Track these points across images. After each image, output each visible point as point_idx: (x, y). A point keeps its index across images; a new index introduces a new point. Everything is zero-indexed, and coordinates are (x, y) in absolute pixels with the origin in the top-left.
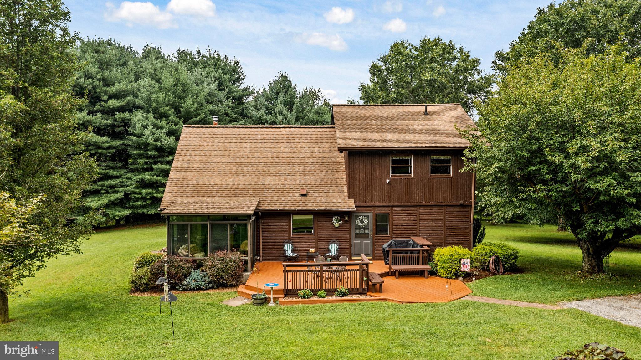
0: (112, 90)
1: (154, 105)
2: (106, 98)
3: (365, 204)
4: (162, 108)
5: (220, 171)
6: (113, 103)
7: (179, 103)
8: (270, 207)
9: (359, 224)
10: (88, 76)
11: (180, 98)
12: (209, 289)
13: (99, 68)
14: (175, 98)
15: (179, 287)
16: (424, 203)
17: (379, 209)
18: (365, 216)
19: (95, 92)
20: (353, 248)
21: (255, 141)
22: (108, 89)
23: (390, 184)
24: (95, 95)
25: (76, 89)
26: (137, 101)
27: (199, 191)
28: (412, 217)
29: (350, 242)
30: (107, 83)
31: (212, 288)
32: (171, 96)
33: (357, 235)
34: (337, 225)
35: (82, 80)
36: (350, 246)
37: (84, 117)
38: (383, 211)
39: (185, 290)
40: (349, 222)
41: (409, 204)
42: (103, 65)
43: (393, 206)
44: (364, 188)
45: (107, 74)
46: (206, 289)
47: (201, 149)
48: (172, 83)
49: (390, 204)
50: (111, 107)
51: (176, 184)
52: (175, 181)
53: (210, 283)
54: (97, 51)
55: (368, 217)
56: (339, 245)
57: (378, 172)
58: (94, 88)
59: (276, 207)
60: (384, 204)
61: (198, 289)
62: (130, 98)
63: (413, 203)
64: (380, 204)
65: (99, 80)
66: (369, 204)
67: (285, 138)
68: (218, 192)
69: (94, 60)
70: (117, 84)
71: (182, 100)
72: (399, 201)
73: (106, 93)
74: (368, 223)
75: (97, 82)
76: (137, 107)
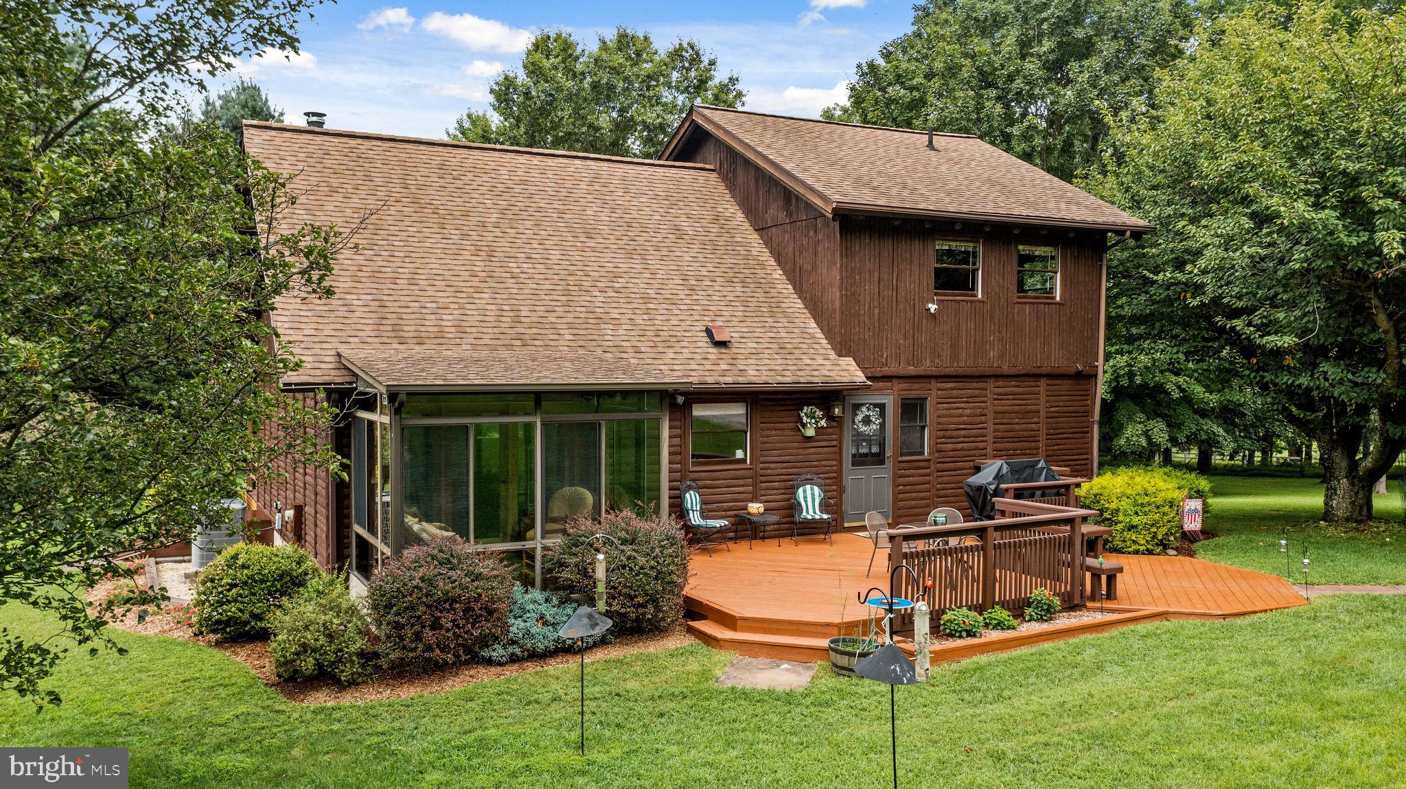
3: (878, 371)
9: (862, 428)
12: (595, 645)
16: (1005, 369)
17: (906, 386)
18: (875, 406)
20: (846, 498)
29: (842, 479)
33: (856, 460)
34: (810, 432)
36: (841, 490)
38: (915, 390)
39: (513, 659)
40: (841, 421)
41: (972, 370)
43: (938, 378)
44: (876, 324)
49: (933, 370)
55: (882, 407)
56: (822, 488)
57: (908, 283)
60: (921, 370)
61: (557, 651)
64: (911, 370)
66: (886, 370)
72: (952, 363)
74: (883, 425)
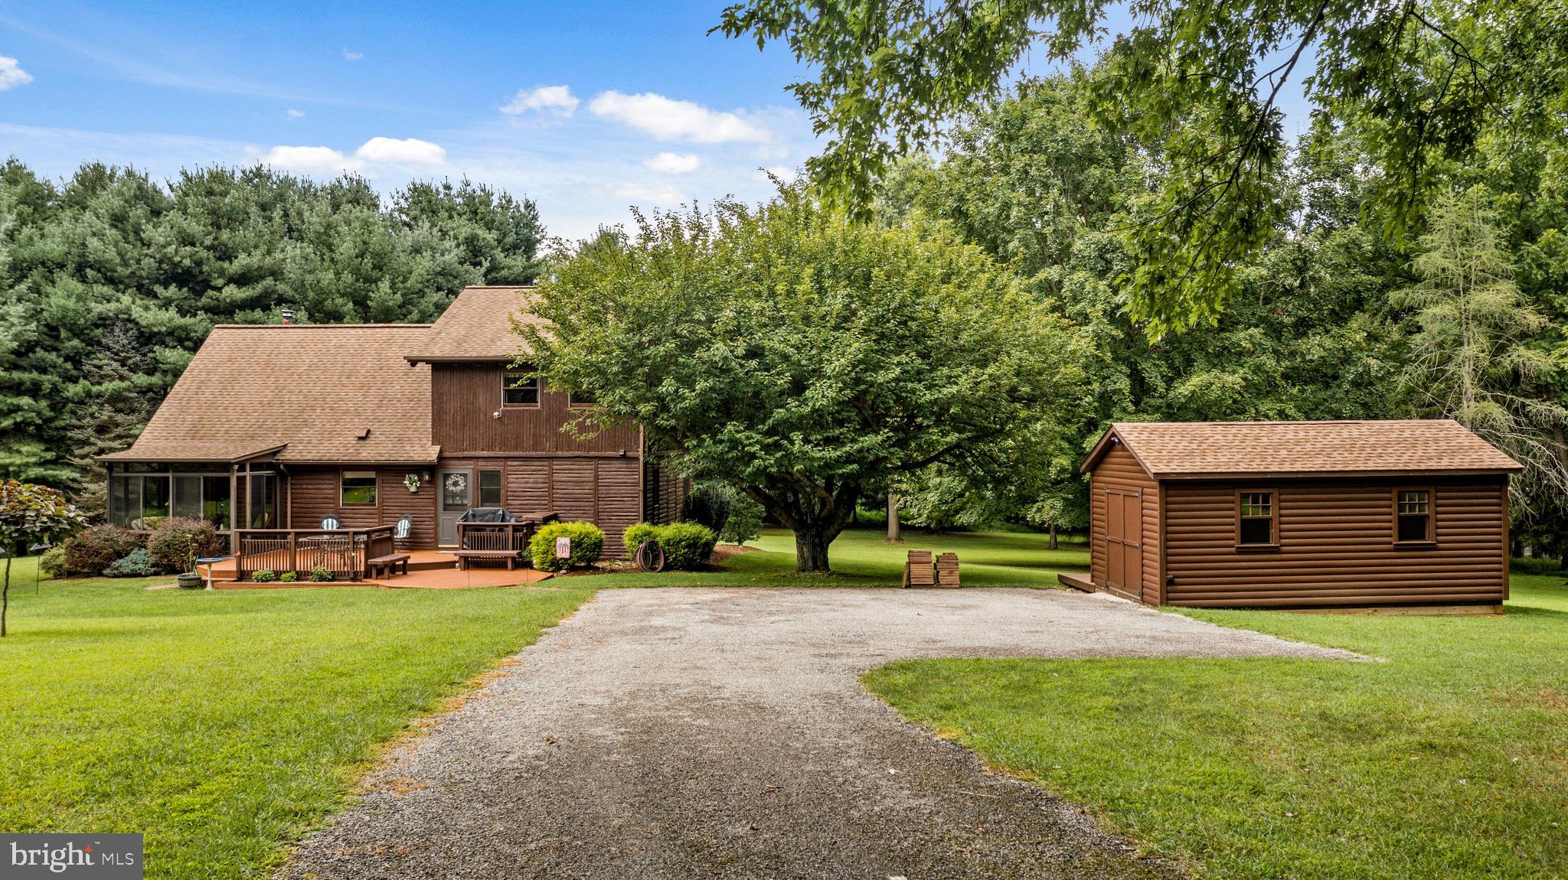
0: (235, 267)
1: (311, 295)
2: (220, 282)
3: (460, 454)
4: (329, 301)
5: (244, 400)
6: (231, 292)
7: (369, 291)
8: (298, 457)
9: (452, 488)
10: (187, 240)
11: (369, 280)
12: (151, 575)
13: (212, 224)
14: (357, 280)
15: (107, 571)
16: (559, 453)
17: (484, 463)
18: (461, 475)
19: (201, 272)
20: (440, 528)
21: (324, 351)
22: (226, 265)
23: (499, 419)
24: (200, 278)
25: (164, 266)
26: (281, 287)
27: (197, 432)
28: (540, 478)
29: (435, 518)
30: (226, 254)
31: (156, 574)
32: (348, 278)
33: (446, 507)
34: (413, 489)
35: (171, 249)
36: (437, 526)
37: (171, 320)
38: (490, 466)
39: (115, 576)
40: (432, 482)
41: (533, 454)
42: (219, 219)
43: (505, 458)
44: (458, 426)
45: (225, 235)
46: (147, 576)
47: (229, 364)
48: (354, 252)
49: (501, 454)
50: (228, 300)
51: (167, 419)
52: (167, 415)
53: (153, 566)
54: (210, 193)
55: (465, 475)
56: (413, 523)
57: (481, 400)
58: (199, 263)
59: (309, 457)
60: (491, 454)
61: (135, 575)
62: (269, 282)
63: (539, 453)
64: (485, 453)
65: (208, 248)
66: (466, 454)
67: (376, 345)
68: (227, 432)
69: (199, 210)
70: (242, 256)
71: (373, 286)
72: (516, 449)
73: (222, 273)
74: (466, 486)
75: (204, 254)
76: (281, 300)
